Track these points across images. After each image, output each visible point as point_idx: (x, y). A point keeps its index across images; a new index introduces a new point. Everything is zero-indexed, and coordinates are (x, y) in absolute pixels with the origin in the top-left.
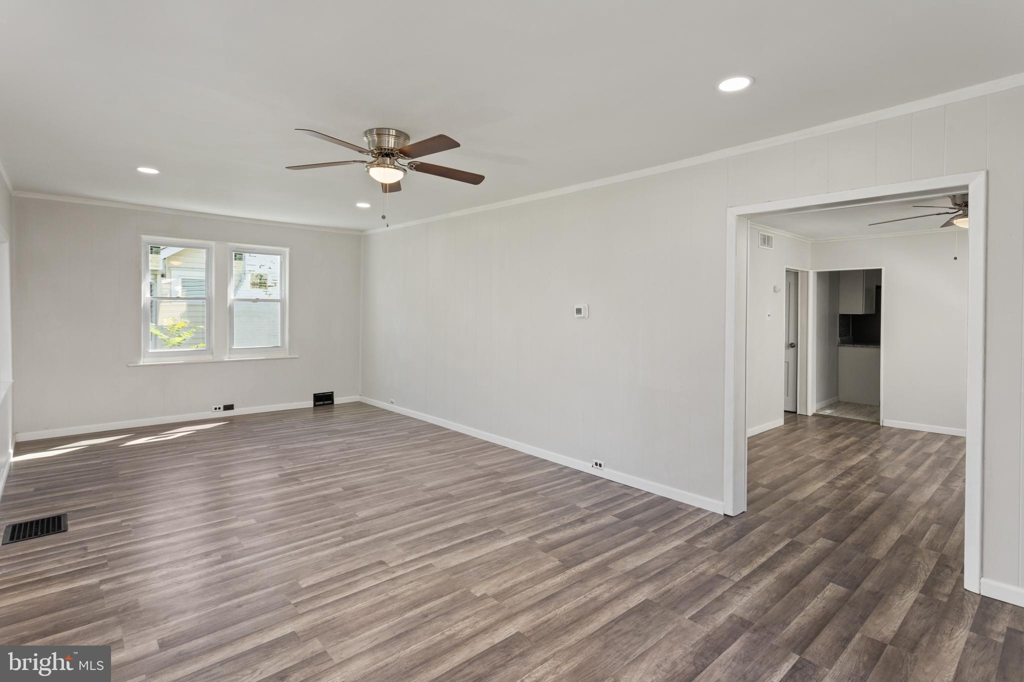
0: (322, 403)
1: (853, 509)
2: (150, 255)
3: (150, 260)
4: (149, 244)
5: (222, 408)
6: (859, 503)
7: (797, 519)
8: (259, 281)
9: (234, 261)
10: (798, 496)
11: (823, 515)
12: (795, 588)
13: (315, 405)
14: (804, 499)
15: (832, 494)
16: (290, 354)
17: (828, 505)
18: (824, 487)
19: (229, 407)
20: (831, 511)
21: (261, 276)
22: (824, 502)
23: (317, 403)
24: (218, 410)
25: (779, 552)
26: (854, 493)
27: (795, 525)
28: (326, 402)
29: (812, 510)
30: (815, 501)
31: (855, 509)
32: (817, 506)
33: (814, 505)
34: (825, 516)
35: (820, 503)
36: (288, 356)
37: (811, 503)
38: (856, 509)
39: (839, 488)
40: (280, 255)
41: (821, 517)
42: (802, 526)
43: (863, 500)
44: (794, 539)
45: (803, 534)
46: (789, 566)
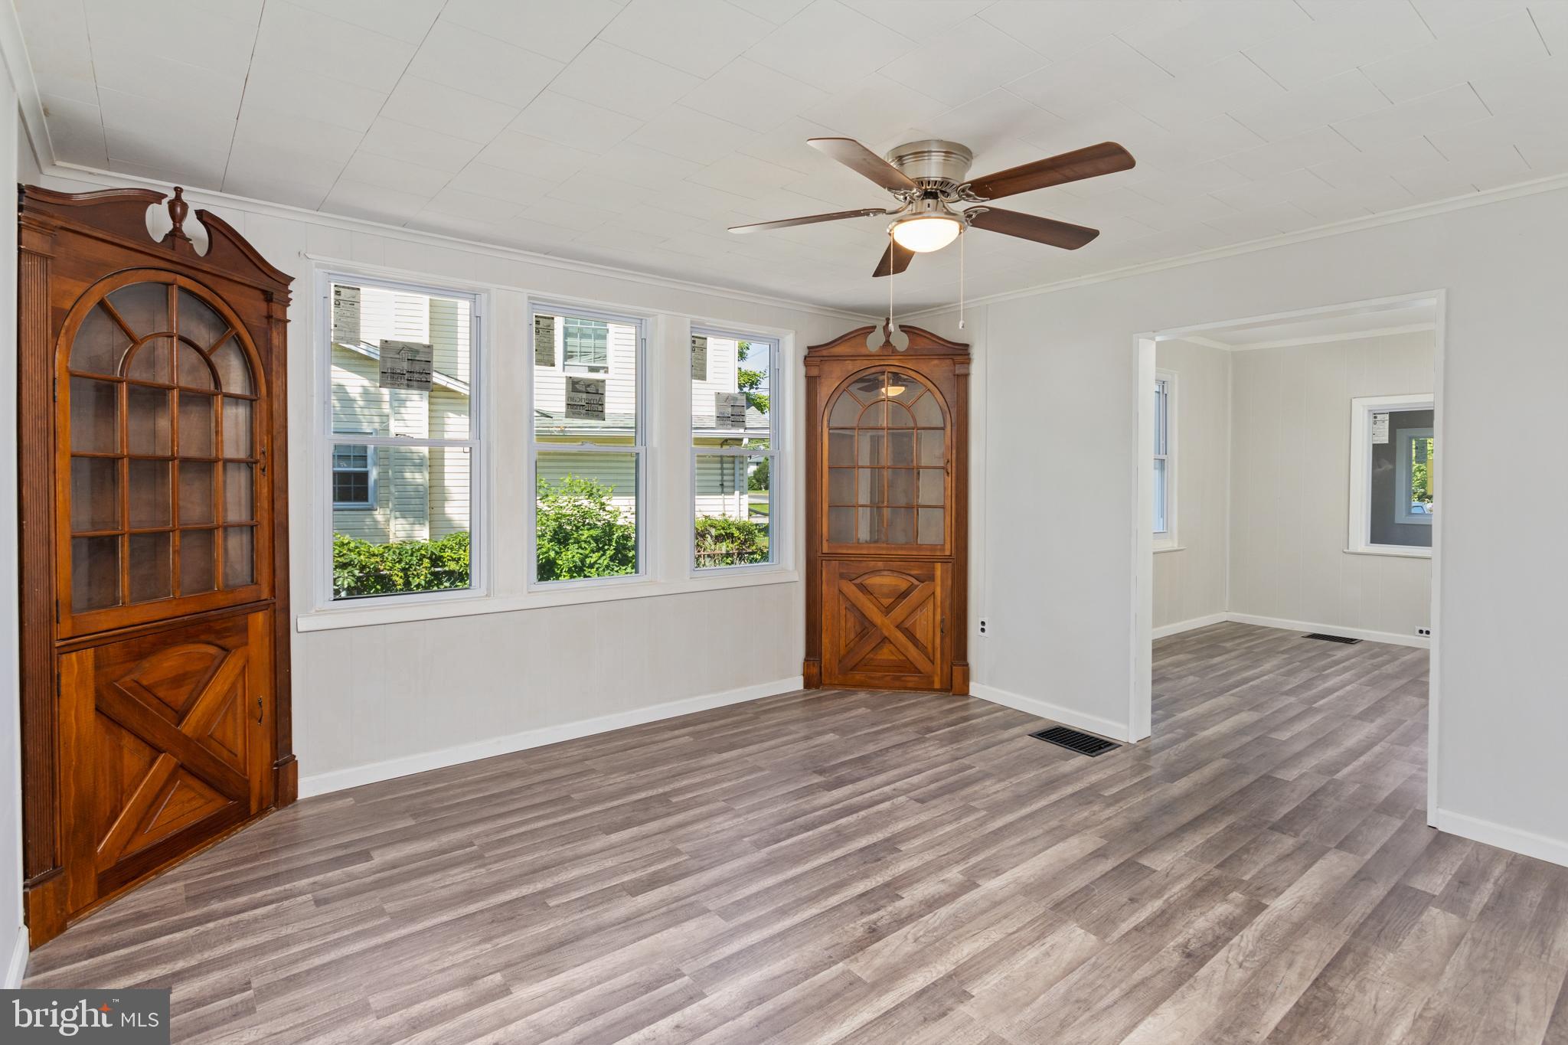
1: (1227, 827)
6: (1208, 841)
7: (1329, 810)
10: (1335, 866)
11: (1285, 816)
12: (1320, 737)
14: (1321, 853)
15: (1261, 866)
17: (1274, 838)
18: (1274, 890)
20: (1269, 825)
22: (1279, 846)
25: (1346, 765)
26: (1209, 867)
27: (1333, 798)
29: (1305, 827)
30: (1300, 848)
31: (1224, 827)
32: (1296, 835)
33: (1301, 839)
34: (1282, 815)
35: (1288, 843)
37: (1307, 842)
38: (1222, 826)
39: (1237, 884)
41: (1289, 813)
42: (1319, 798)
43: (1197, 847)
44: (1330, 778)
45: (1318, 785)
46: (1330, 754)
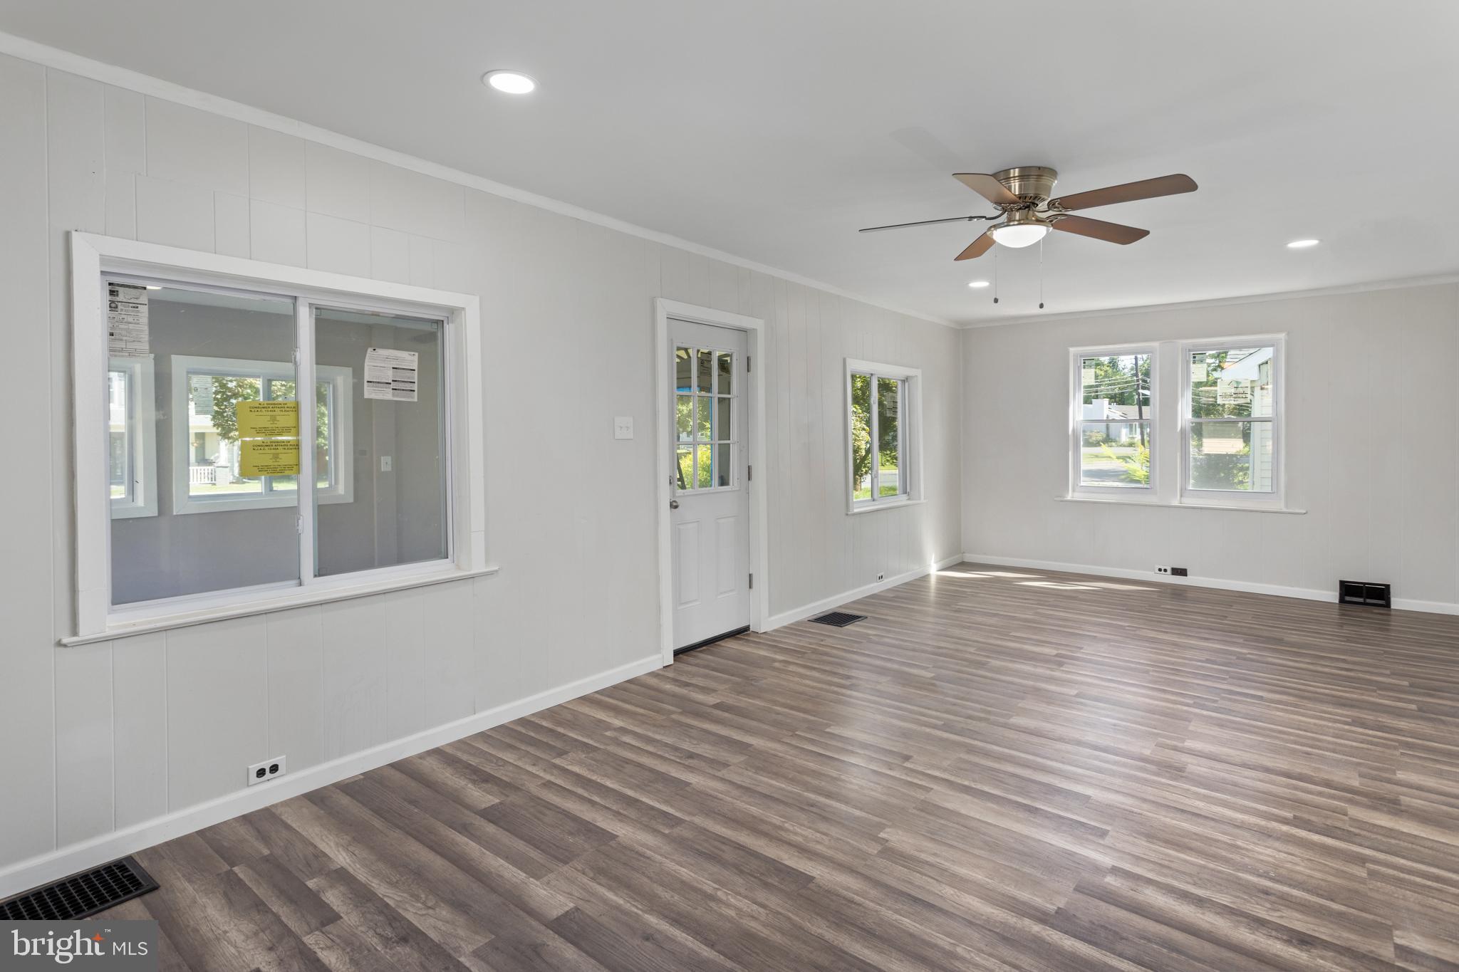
0: (1361, 600)
2: (1083, 370)
3: (1082, 375)
4: (1081, 356)
5: (1169, 571)
8: (1233, 391)
9: (1192, 365)
13: (1342, 600)
16: (1287, 506)
19: (1181, 572)
21: (1238, 383)
23: (1348, 598)
24: (1163, 572)
28: (1368, 601)
36: (1285, 510)
40: (1272, 346)
